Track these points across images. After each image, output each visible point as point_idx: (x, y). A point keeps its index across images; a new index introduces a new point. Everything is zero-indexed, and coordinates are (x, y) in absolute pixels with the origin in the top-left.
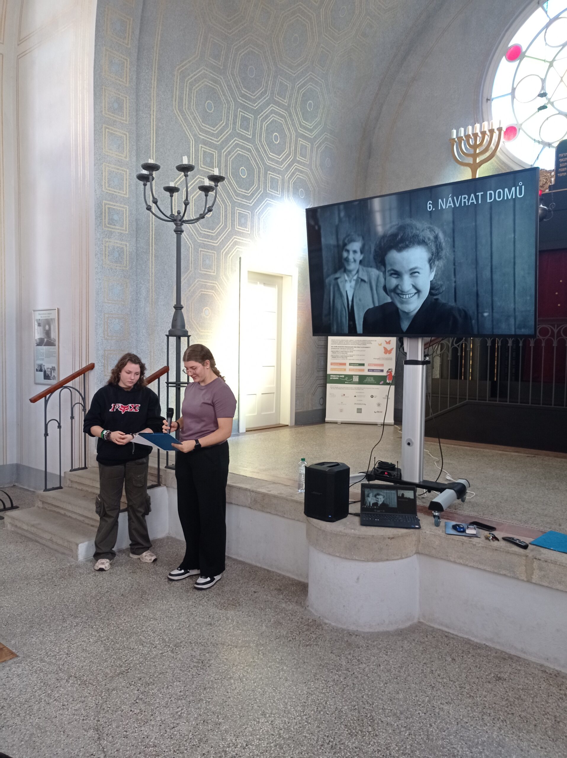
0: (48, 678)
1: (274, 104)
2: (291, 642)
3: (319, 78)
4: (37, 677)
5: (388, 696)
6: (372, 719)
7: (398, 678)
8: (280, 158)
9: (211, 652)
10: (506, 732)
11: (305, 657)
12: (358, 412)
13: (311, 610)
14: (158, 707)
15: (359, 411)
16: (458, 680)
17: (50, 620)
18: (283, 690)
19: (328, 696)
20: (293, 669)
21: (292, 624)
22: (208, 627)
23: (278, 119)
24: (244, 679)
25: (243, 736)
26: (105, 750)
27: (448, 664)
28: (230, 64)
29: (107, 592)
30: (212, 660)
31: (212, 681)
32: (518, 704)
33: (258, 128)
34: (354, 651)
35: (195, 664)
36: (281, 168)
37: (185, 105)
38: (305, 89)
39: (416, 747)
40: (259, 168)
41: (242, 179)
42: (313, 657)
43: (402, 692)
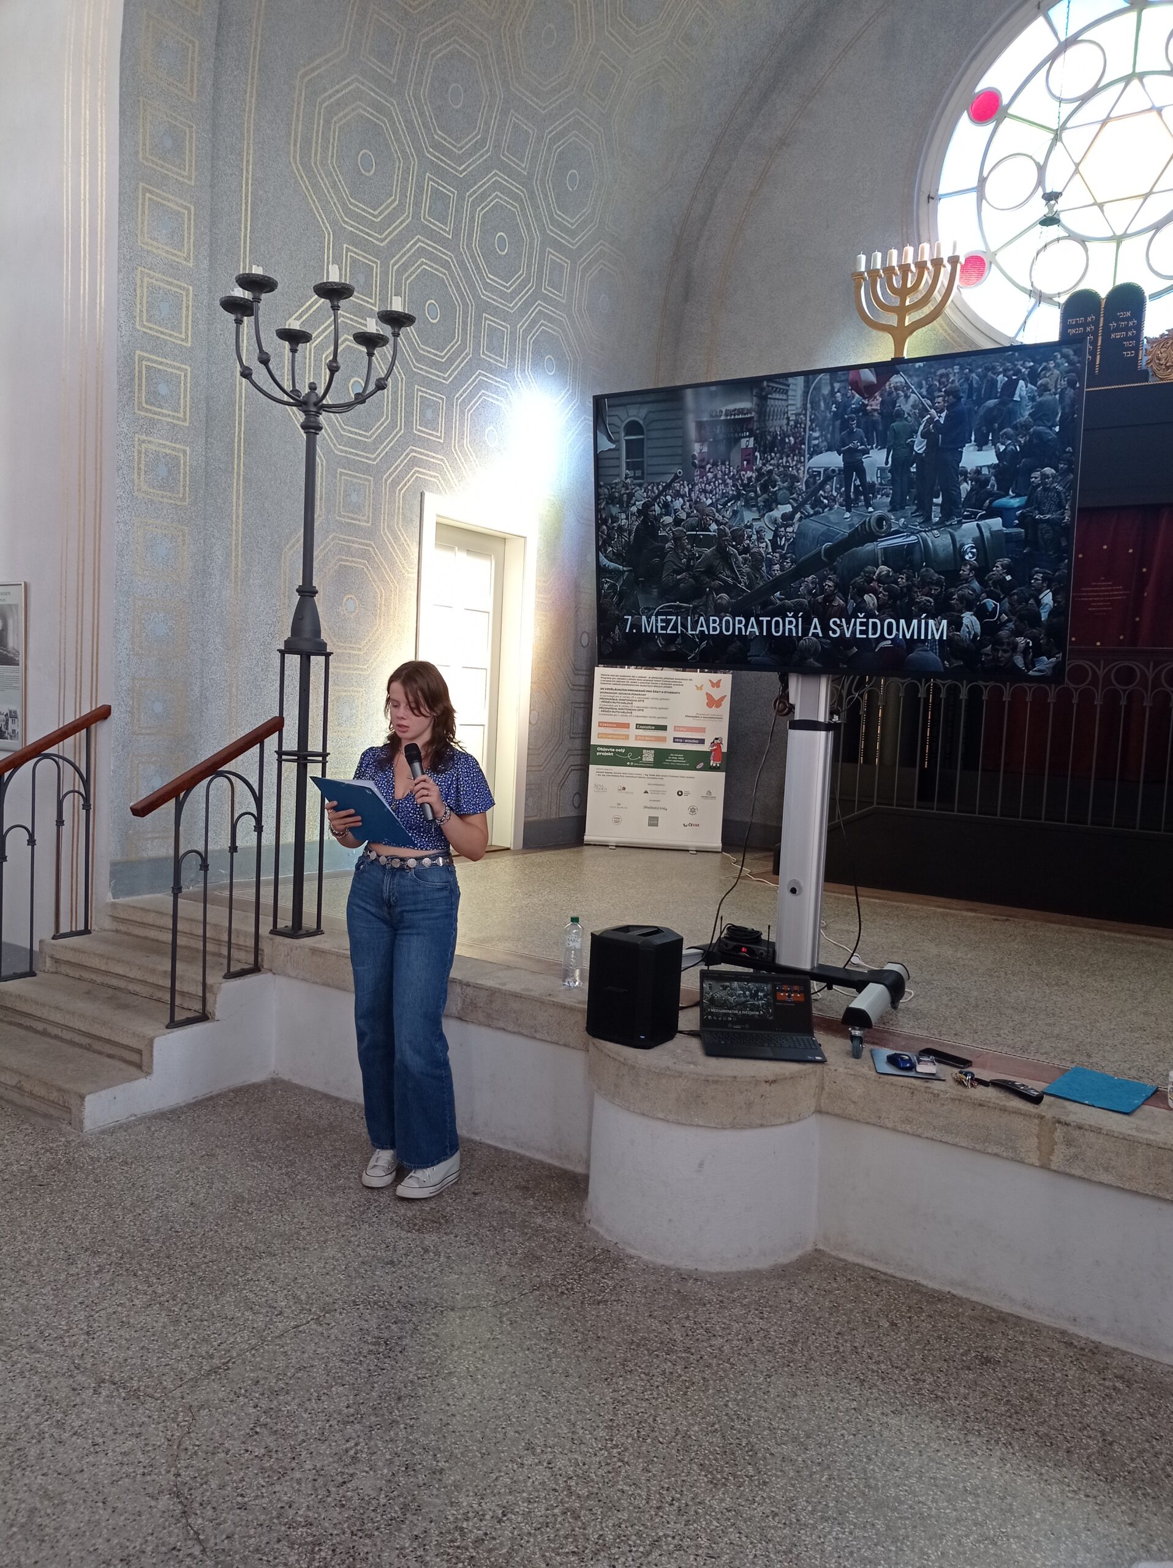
0: (51, 1386)
1: (500, 170)
2: (565, 1296)
3: (593, 122)
4: (27, 1386)
5: (776, 1402)
6: (751, 1450)
7: (792, 1364)
8: (509, 287)
9: (401, 1321)
10: (1015, 1467)
11: (597, 1327)
12: (650, 825)
13: (597, 1228)
14: (304, 1441)
15: (653, 822)
16: (908, 1367)
17: (39, 1260)
18: (563, 1397)
19: (657, 1405)
20: (577, 1353)
21: (560, 1259)
22: (388, 1268)
23: (508, 203)
24: (479, 1377)
25: (494, 1495)
26: (201, 1537)
27: (884, 1334)
28: (413, 75)
29: (158, 1197)
30: (406, 1337)
31: (411, 1382)
32: (1030, 1409)
33: (465, 220)
34: (695, 1312)
35: (371, 1347)
36: (509, 308)
37: (316, 154)
38: (563, 143)
39: (846, 1504)
40: (465, 304)
41: (429, 326)
42: (614, 1326)
43: (804, 1392)
